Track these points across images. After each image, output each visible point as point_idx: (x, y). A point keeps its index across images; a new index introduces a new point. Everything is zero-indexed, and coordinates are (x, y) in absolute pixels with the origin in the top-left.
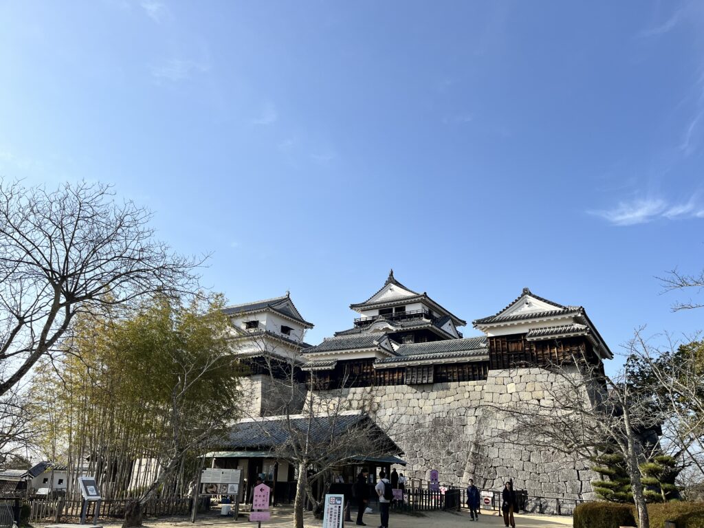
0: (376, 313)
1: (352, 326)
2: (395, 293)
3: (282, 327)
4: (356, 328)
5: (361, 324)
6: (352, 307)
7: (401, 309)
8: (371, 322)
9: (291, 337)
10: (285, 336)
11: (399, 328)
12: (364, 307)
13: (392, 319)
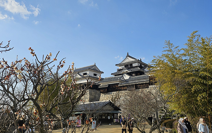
1: (117, 71)
2: (129, 60)
3: (94, 74)
5: (119, 70)
6: (116, 65)
7: (131, 65)
8: (122, 69)
9: (97, 76)
10: (95, 77)
11: (131, 71)
12: (120, 65)
13: (128, 68)
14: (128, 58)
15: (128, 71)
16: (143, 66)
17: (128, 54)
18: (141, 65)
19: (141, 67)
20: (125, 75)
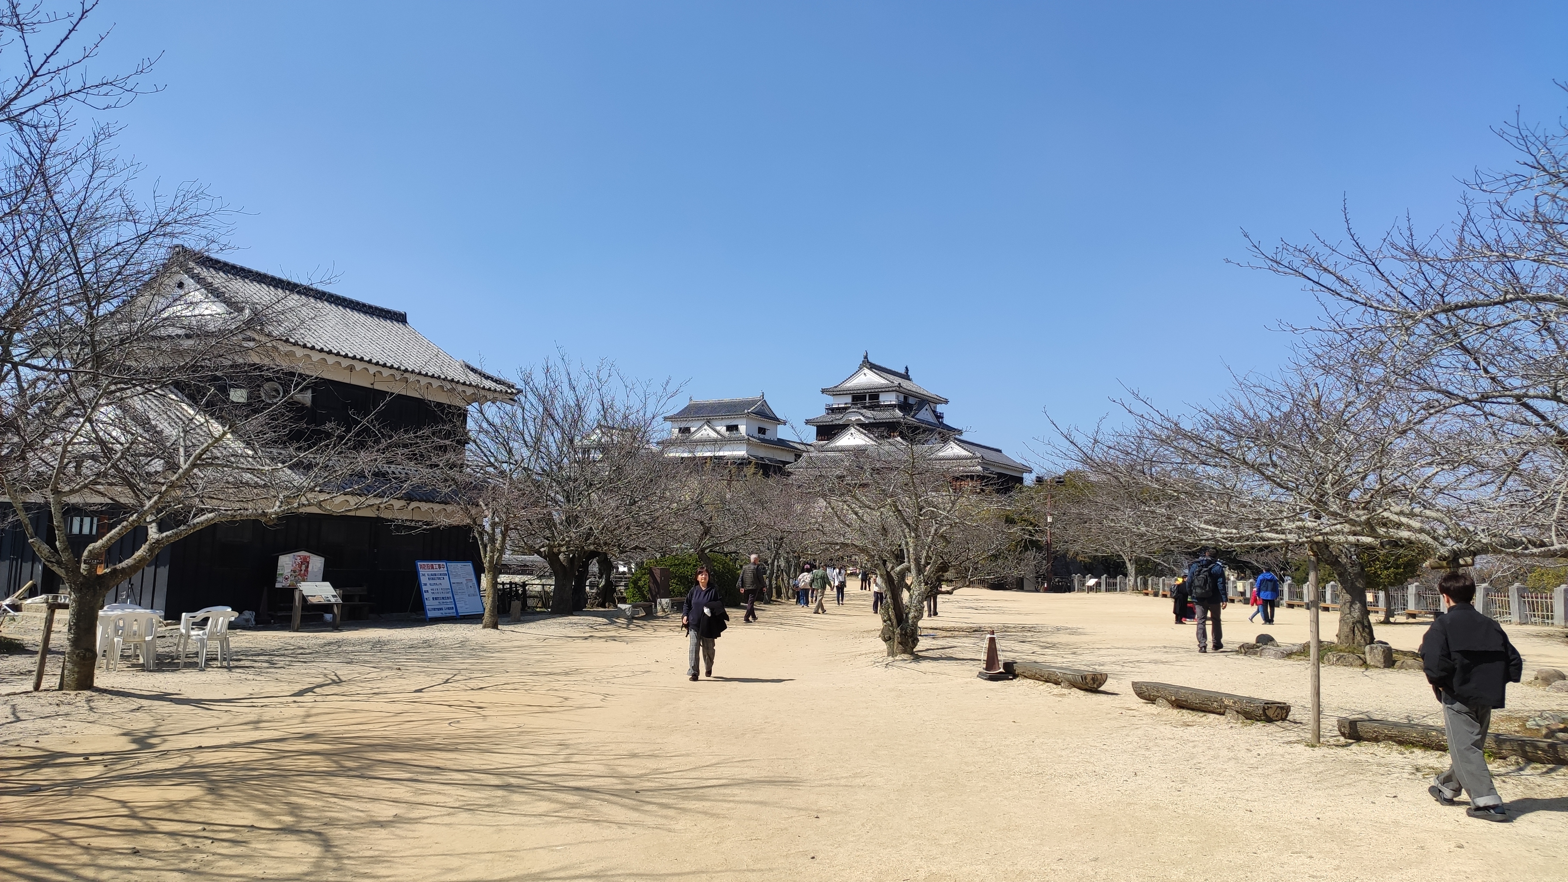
0: (849, 399)
1: (823, 412)
2: (868, 379)
3: (759, 428)
4: (828, 414)
5: (832, 410)
6: (823, 391)
7: (875, 396)
8: (845, 409)
9: (768, 436)
10: (762, 436)
11: (872, 421)
12: (834, 392)
13: (865, 407)
14: (866, 371)
15: (862, 418)
16: (911, 401)
17: (866, 357)
18: (905, 398)
19: (904, 406)
20: (853, 430)
